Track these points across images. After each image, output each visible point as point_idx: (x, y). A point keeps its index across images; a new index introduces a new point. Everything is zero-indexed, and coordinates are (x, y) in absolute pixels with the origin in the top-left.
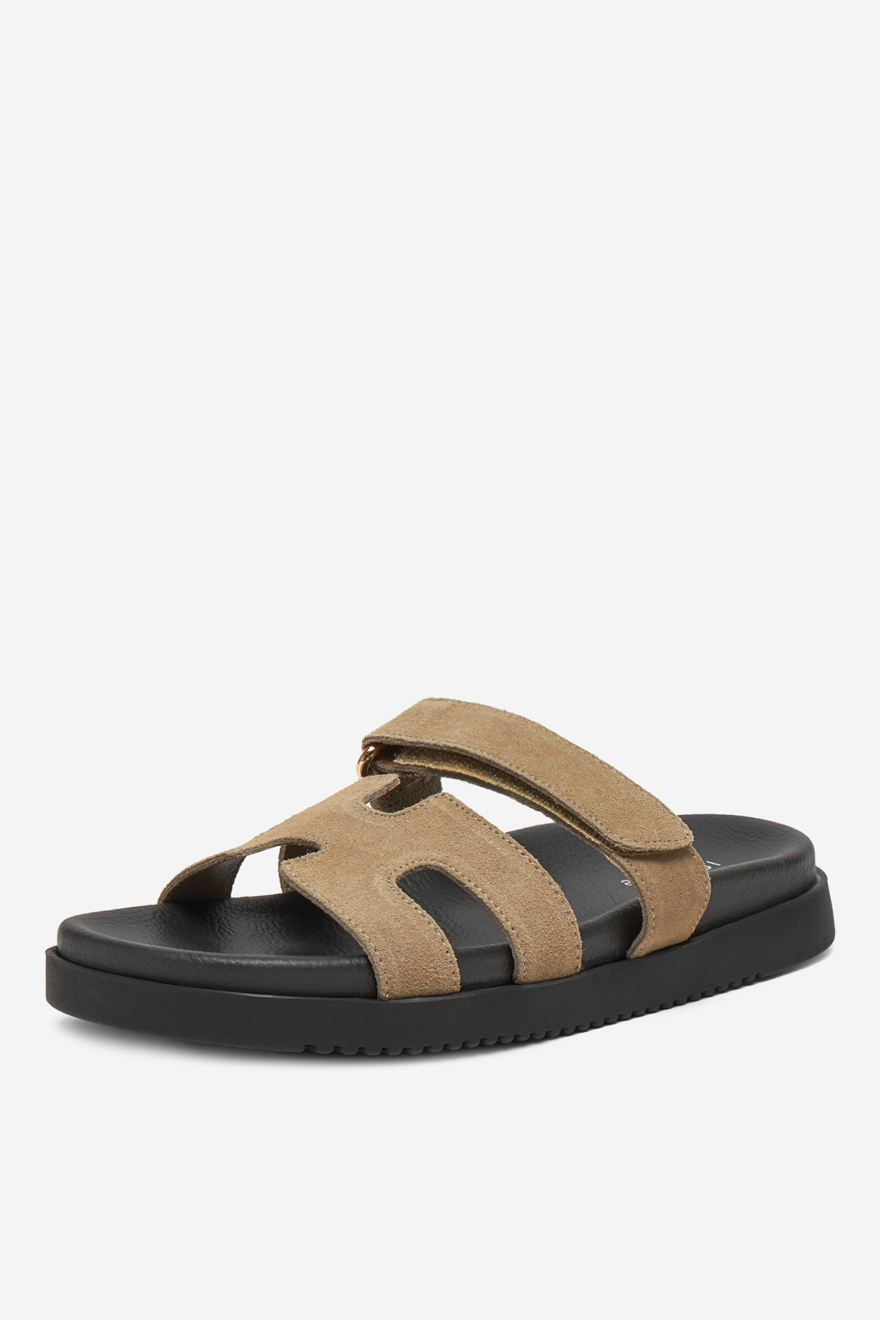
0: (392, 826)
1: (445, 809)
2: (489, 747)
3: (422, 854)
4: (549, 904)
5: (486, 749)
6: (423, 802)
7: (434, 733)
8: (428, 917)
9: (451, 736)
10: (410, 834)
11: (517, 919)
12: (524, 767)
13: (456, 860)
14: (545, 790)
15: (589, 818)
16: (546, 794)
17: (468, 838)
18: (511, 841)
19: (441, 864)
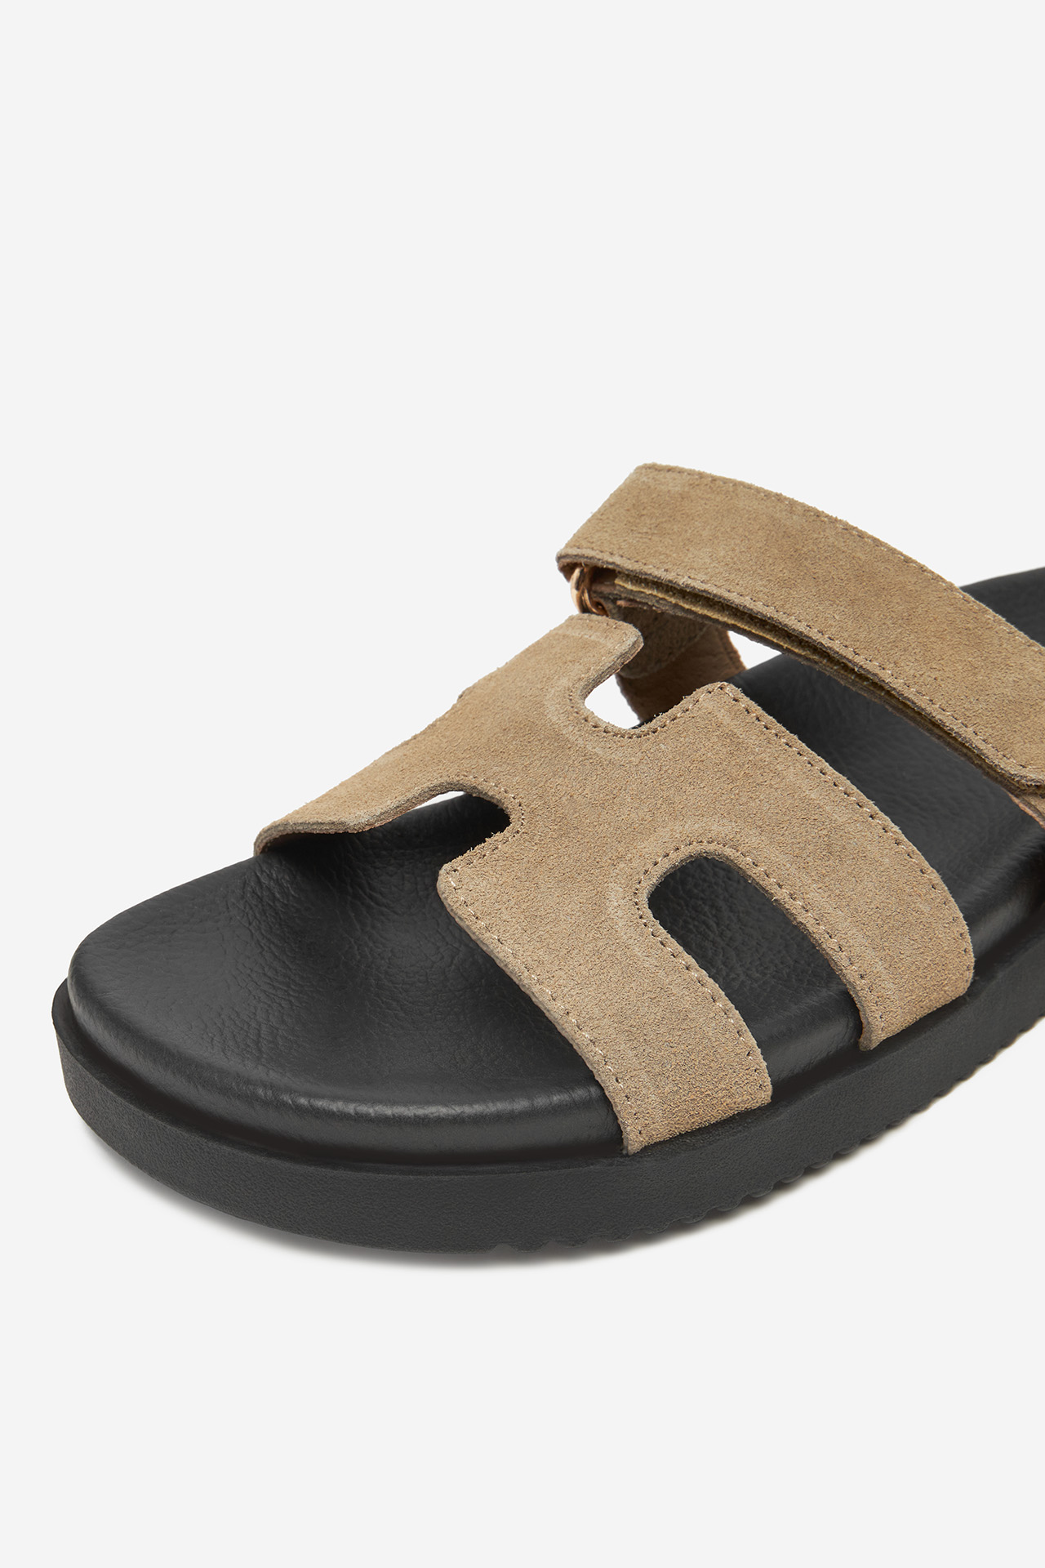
0: (635, 760)
1: (727, 720)
2: (766, 590)
3: (692, 827)
4: (922, 913)
5: (761, 595)
6: (687, 702)
7: (667, 556)
8: (712, 986)
9: (695, 566)
10: (669, 778)
11: (870, 954)
12: (833, 630)
13: (752, 839)
14: (876, 675)
15: (962, 731)
16: (877, 680)
17: (771, 785)
18: (849, 791)
19: (728, 851)
